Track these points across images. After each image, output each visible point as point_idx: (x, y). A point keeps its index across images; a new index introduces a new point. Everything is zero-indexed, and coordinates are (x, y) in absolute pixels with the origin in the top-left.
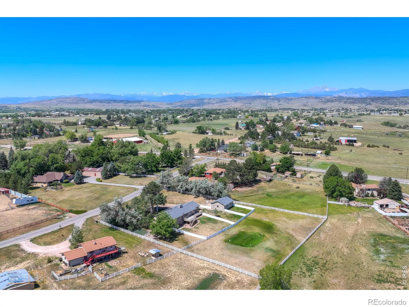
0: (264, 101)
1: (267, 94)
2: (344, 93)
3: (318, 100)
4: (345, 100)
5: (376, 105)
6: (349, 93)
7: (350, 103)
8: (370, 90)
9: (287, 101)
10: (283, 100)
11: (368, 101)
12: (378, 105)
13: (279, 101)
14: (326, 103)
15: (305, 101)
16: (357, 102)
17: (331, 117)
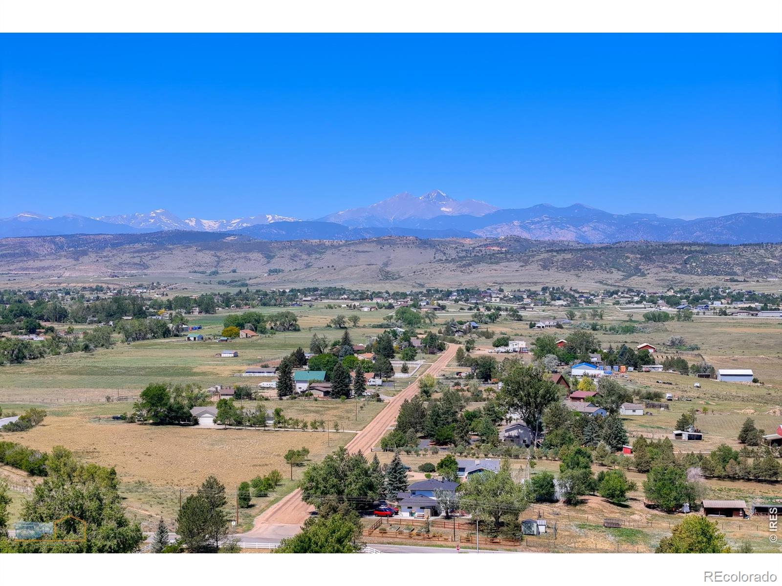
0: (206, 257)
1: (198, 222)
2: (516, 223)
3: (430, 253)
4: (546, 255)
5: (663, 275)
6: (533, 223)
7: (565, 267)
8: (611, 216)
9: (304, 257)
10: (288, 253)
11: (632, 258)
12: (670, 276)
13: (269, 257)
14: (470, 265)
15: (378, 256)
16: (589, 263)
17: (555, 330)
